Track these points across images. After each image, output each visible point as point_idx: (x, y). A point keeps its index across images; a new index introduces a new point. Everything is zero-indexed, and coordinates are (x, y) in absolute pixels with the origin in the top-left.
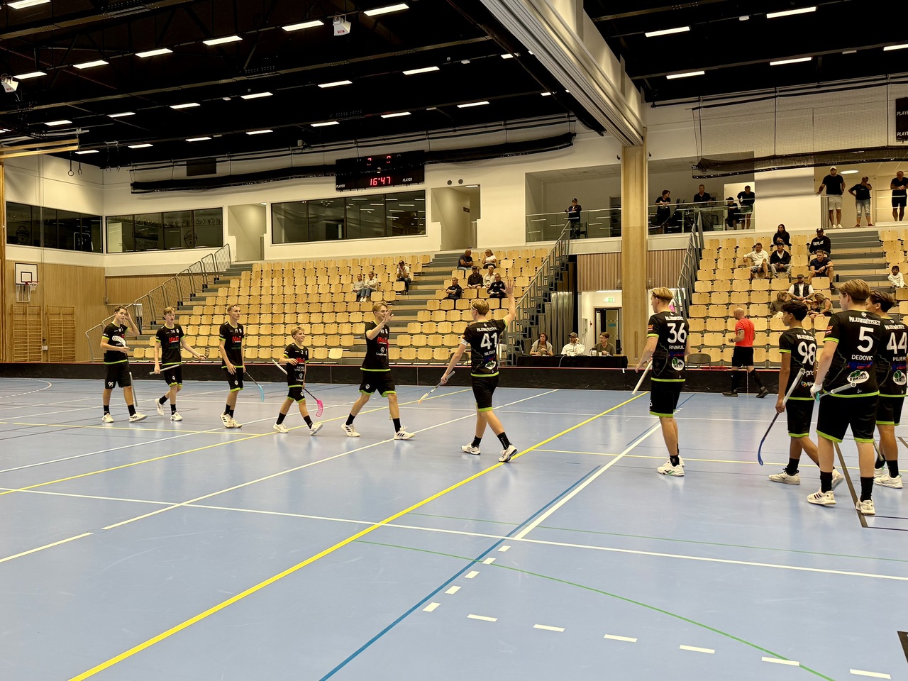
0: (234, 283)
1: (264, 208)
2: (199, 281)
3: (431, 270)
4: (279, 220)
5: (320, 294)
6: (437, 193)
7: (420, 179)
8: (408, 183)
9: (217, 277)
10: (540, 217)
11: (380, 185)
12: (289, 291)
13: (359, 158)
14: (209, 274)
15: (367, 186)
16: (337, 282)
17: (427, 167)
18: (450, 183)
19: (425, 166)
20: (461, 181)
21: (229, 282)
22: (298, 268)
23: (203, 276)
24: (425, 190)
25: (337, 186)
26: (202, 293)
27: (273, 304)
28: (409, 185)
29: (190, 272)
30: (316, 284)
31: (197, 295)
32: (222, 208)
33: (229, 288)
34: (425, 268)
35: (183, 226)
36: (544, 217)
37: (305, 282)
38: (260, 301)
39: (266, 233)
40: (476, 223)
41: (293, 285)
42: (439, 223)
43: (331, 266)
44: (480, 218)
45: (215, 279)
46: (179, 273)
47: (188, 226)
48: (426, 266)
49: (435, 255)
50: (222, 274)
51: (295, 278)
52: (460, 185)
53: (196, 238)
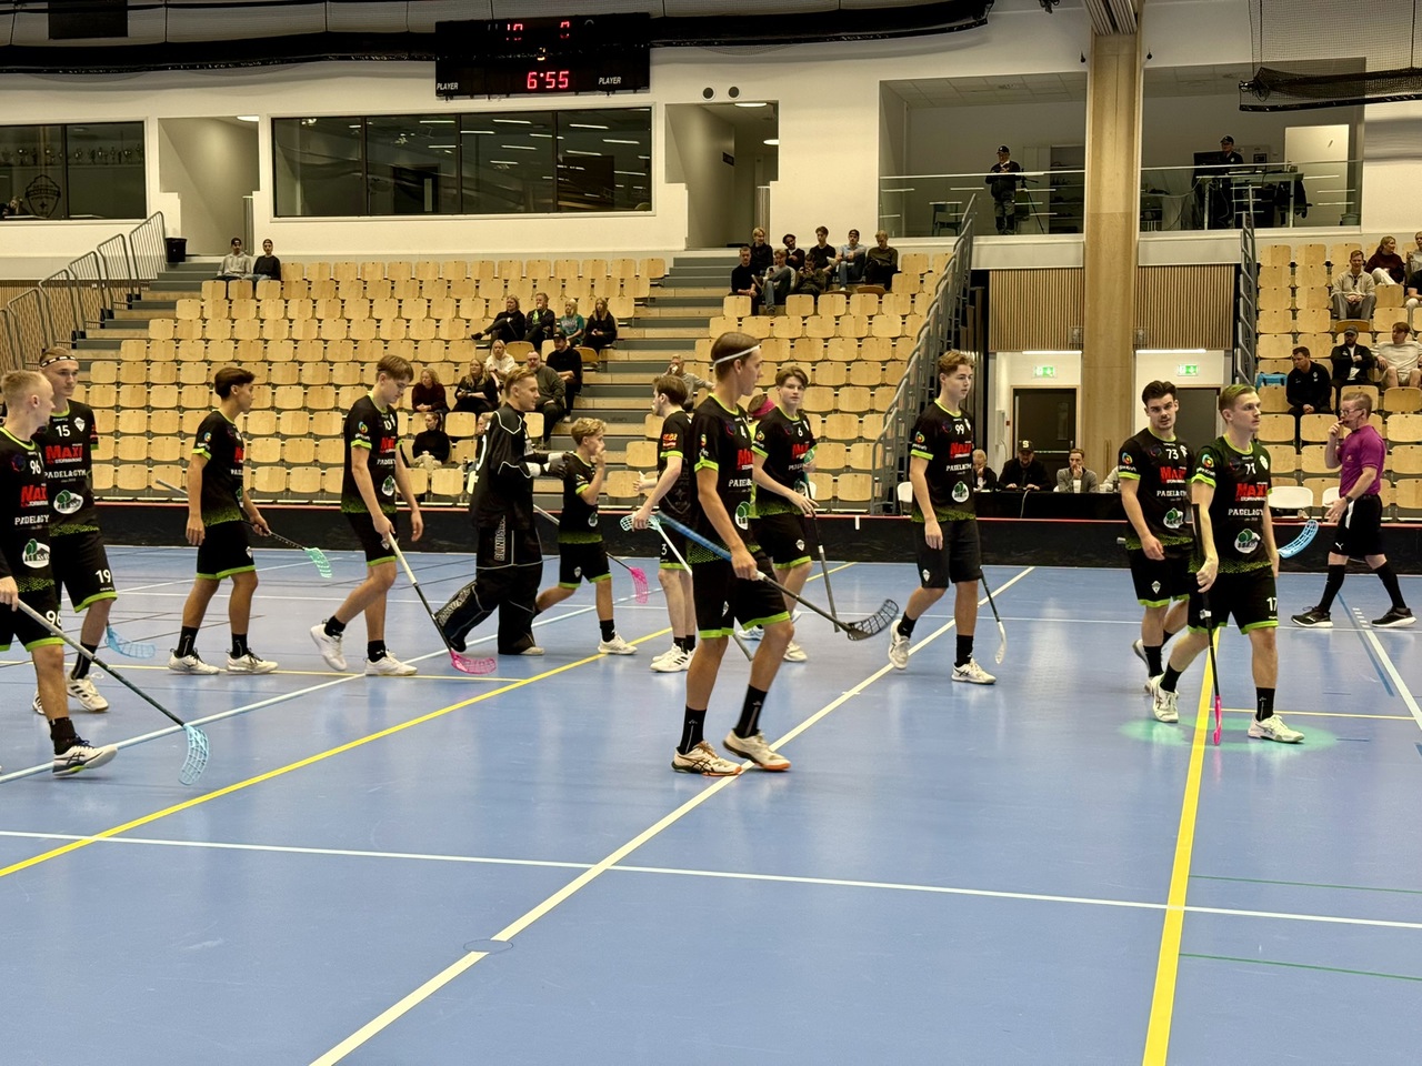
0: (186, 308)
1: (251, 131)
2: (93, 302)
3: (669, 293)
4: (290, 161)
5: (417, 341)
6: (675, 112)
7: (640, 81)
8: (610, 89)
9: (136, 291)
10: (900, 183)
11: (542, 89)
12: (334, 330)
13: (493, 22)
14: (119, 283)
15: (520, 89)
16: (450, 315)
17: (657, 54)
18: (708, 93)
19: (653, 51)
20: (734, 92)
21: (172, 306)
22: (346, 278)
23: (102, 289)
24: (650, 108)
25: (440, 85)
26: (102, 331)
27: (301, 363)
28: (614, 93)
29: (72, 278)
30: (399, 317)
31: (89, 334)
32: (142, 122)
33: (176, 320)
34: (654, 288)
35: (22, 164)
36: (908, 183)
37: (371, 312)
38: (265, 354)
39: (258, 189)
40: (768, 190)
41: (342, 317)
42: (684, 185)
43: (429, 277)
44: (776, 179)
45: (130, 298)
46: (43, 279)
47: (35, 164)
48: (657, 283)
49: (675, 259)
50: (146, 285)
51: (343, 301)
52: (729, 99)
53: (59, 195)
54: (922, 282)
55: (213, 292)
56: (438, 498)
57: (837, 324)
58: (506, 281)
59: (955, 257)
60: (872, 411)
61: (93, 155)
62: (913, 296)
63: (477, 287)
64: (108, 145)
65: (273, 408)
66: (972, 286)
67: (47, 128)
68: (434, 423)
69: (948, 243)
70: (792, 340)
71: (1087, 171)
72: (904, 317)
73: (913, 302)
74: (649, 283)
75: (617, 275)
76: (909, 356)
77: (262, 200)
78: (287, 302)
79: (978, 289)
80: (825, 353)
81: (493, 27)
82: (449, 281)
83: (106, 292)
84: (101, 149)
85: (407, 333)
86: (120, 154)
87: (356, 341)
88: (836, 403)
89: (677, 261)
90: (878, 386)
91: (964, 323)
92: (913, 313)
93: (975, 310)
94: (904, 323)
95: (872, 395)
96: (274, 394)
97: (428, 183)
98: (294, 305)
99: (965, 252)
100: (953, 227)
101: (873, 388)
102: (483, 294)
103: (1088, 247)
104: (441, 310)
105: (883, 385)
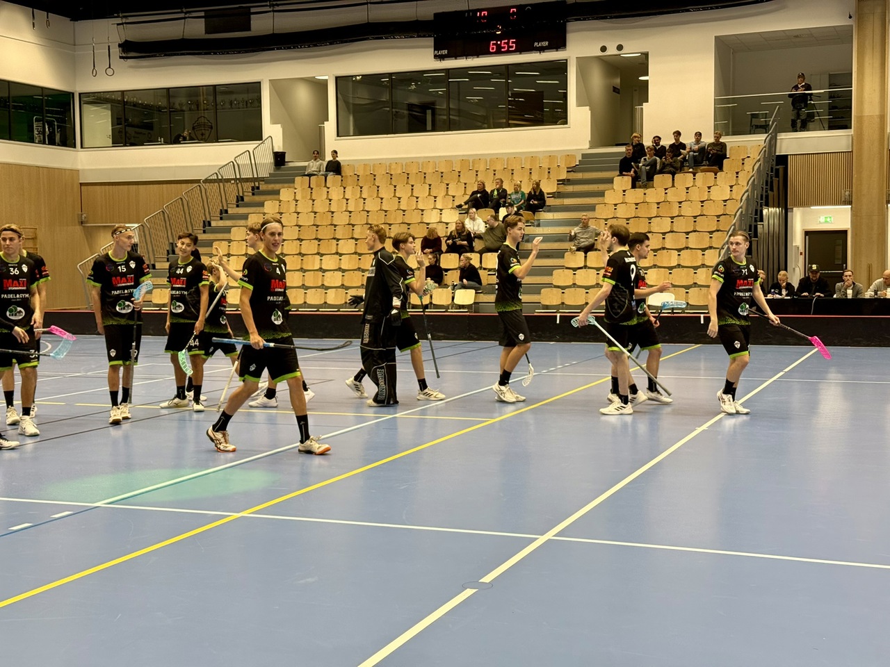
0: (286, 194)
1: (323, 85)
2: (232, 191)
3: (579, 176)
4: (347, 103)
5: (422, 210)
6: (583, 62)
7: (560, 43)
8: (542, 49)
9: (257, 184)
10: (728, 101)
11: (499, 52)
12: (372, 205)
13: (469, 11)
14: (247, 180)
15: (487, 53)
16: (443, 193)
17: (571, 26)
18: (604, 49)
19: (568, 23)
20: (620, 48)
21: (277, 193)
22: (380, 173)
23: (237, 184)
24: (567, 60)
25: (436, 52)
26: (238, 209)
27: (353, 225)
28: (544, 52)
29: (220, 177)
30: (412, 195)
31: (230, 211)
32: (260, 82)
33: (280, 201)
34: (569, 173)
35: (190, 110)
36: (734, 101)
37: (395, 193)
38: (332, 220)
39: (328, 121)
40: (642, 109)
41: (377, 197)
42: (588, 107)
43: (430, 170)
44: (648, 102)
45: (253, 188)
46: (203, 178)
47: (198, 110)
48: (571, 170)
49: (582, 154)
50: (263, 181)
51: (378, 187)
52: (617, 52)
53: (212, 128)
54: (743, 164)
55: (302, 183)
56: (437, 306)
57: (687, 192)
58: (477, 171)
59: (765, 147)
60: (711, 248)
61: (231, 103)
62: (737, 173)
63: (459, 176)
64: (240, 97)
65: (337, 253)
66: (777, 165)
67: (204, 88)
68: (433, 260)
69: (760, 139)
70: (658, 203)
71: (854, 89)
72: (731, 187)
73: (737, 177)
74: (566, 170)
75: (545, 166)
76: (735, 212)
77: (330, 127)
78: (345, 188)
79: (781, 167)
80: (680, 211)
81: (469, 14)
82: (442, 173)
83: (239, 185)
84: (236, 100)
85: (417, 205)
86: (247, 102)
87: (386, 211)
88: (687, 243)
89: (583, 155)
90: (714, 231)
91: (772, 190)
92: (737, 184)
93: (779, 181)
94: (731, 191)
95: (711, 237)
96: (337, 244)
97: (429, 112)
98: (349, 190)
99: (772, 143)
100: (764, 128)
101: (711, 232)
102: (463, 180)
103: (855, 138)
104: (437, 191)
105: (718, 231)
